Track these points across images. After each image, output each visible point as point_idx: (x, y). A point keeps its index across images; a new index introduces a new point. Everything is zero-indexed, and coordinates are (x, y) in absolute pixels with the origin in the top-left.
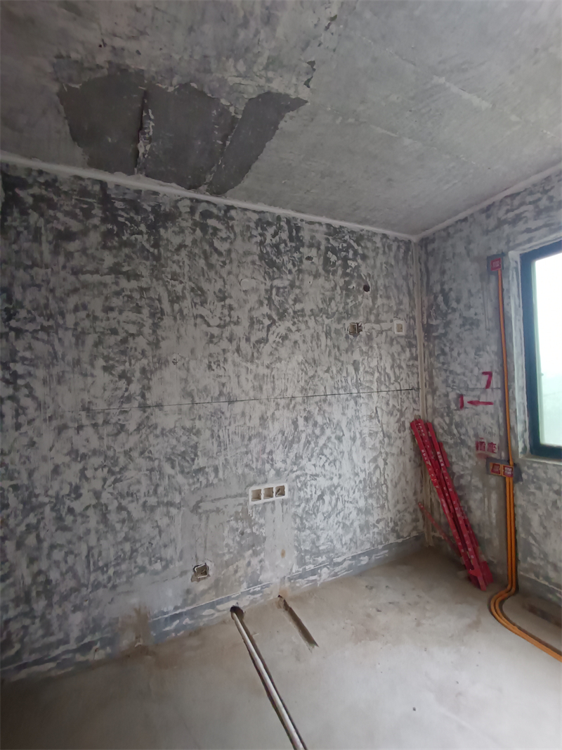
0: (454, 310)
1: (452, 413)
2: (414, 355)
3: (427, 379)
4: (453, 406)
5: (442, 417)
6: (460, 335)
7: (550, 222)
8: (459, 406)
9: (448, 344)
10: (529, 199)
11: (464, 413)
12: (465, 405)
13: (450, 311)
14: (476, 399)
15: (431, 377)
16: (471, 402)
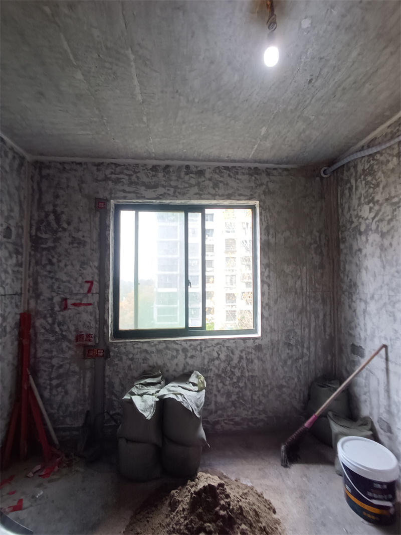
0: (65, 230)
1: (55, 313)
2: (20, 262)
3: (31, 284)
4: (57, 308)
5: (45, 317)
6: (69, 251)
7: (137, 191)
8: (63, 307)
9: (56, 256)
10: (126, 172)
11: (66, 313)
12: (68, 307)
13: (60, 229)
14: (78, 302)
15: (36, 283)
16: (74, 304)
